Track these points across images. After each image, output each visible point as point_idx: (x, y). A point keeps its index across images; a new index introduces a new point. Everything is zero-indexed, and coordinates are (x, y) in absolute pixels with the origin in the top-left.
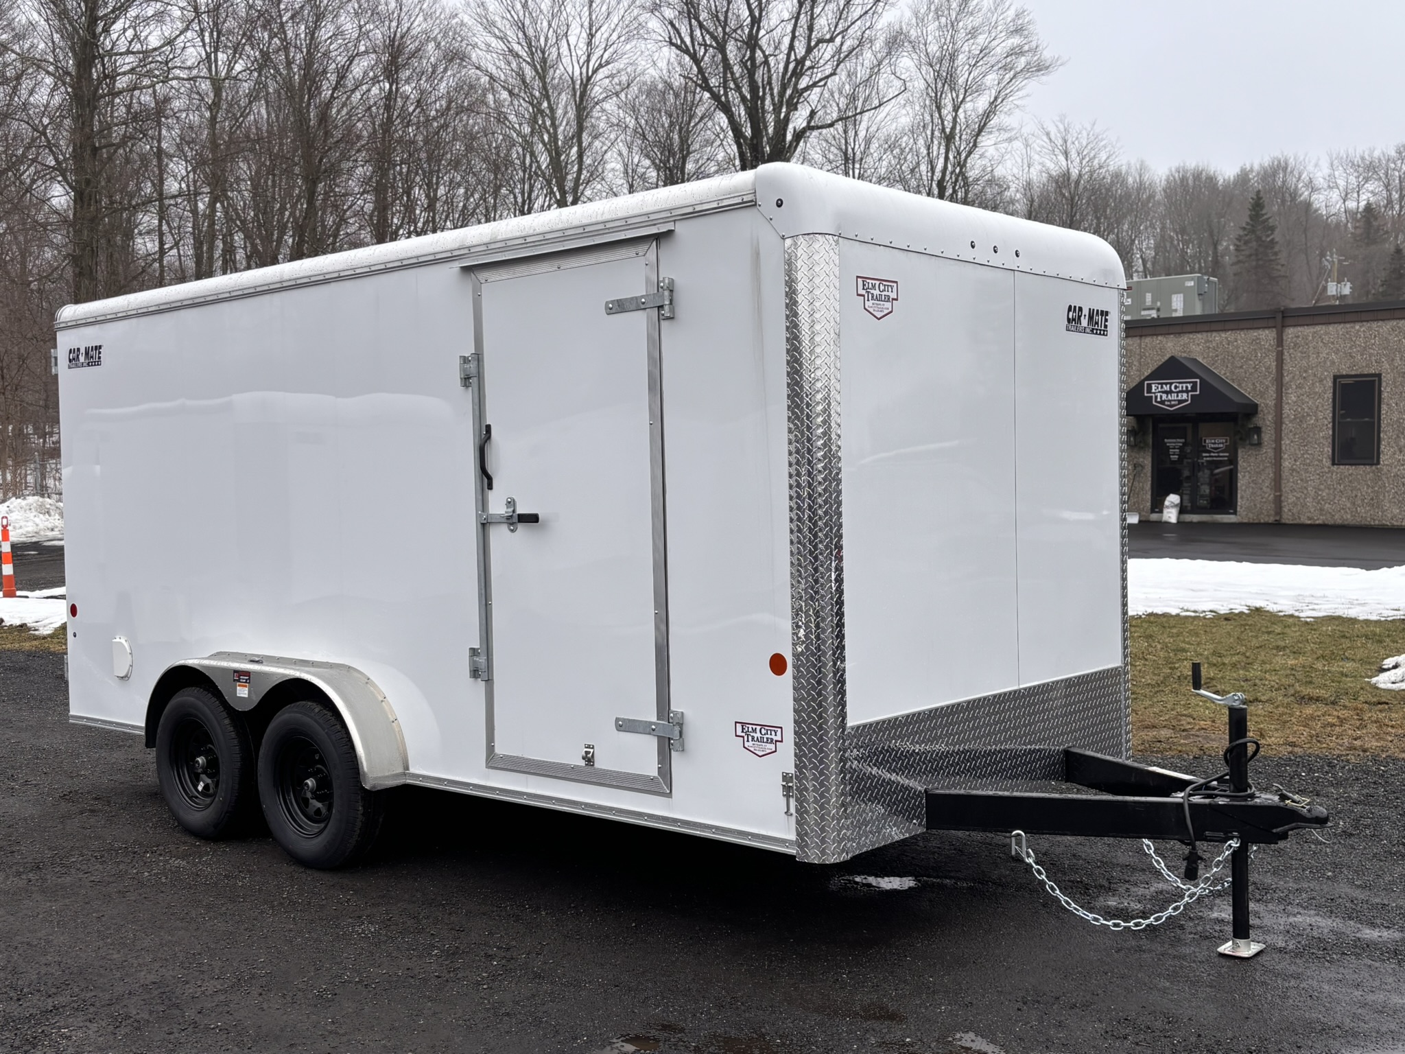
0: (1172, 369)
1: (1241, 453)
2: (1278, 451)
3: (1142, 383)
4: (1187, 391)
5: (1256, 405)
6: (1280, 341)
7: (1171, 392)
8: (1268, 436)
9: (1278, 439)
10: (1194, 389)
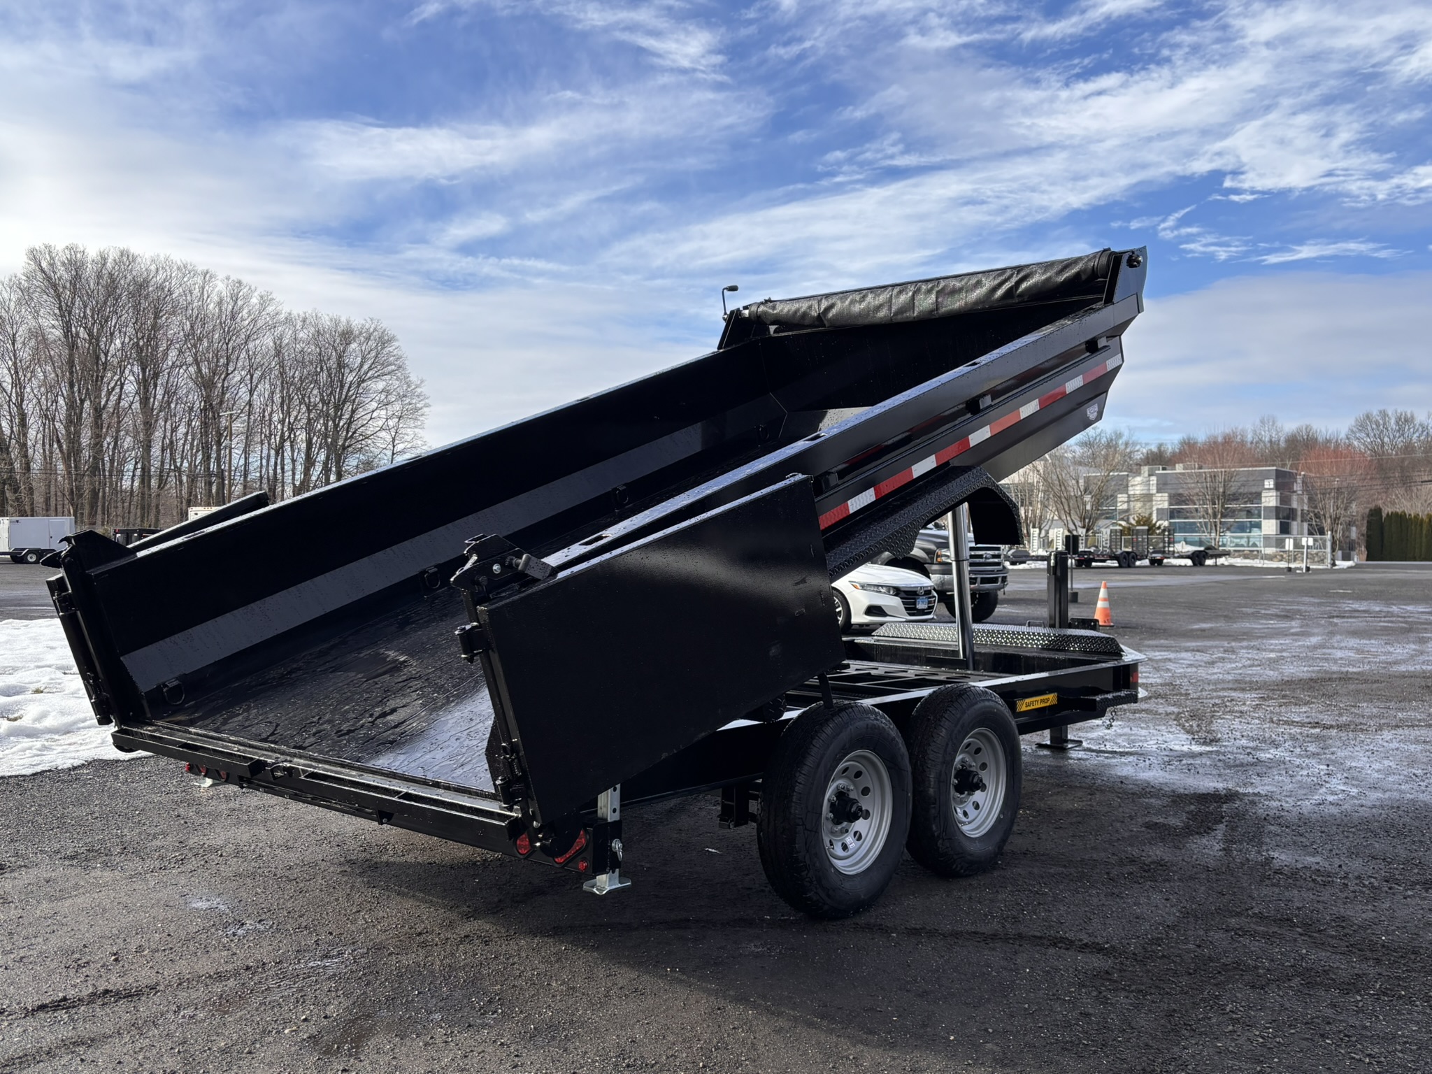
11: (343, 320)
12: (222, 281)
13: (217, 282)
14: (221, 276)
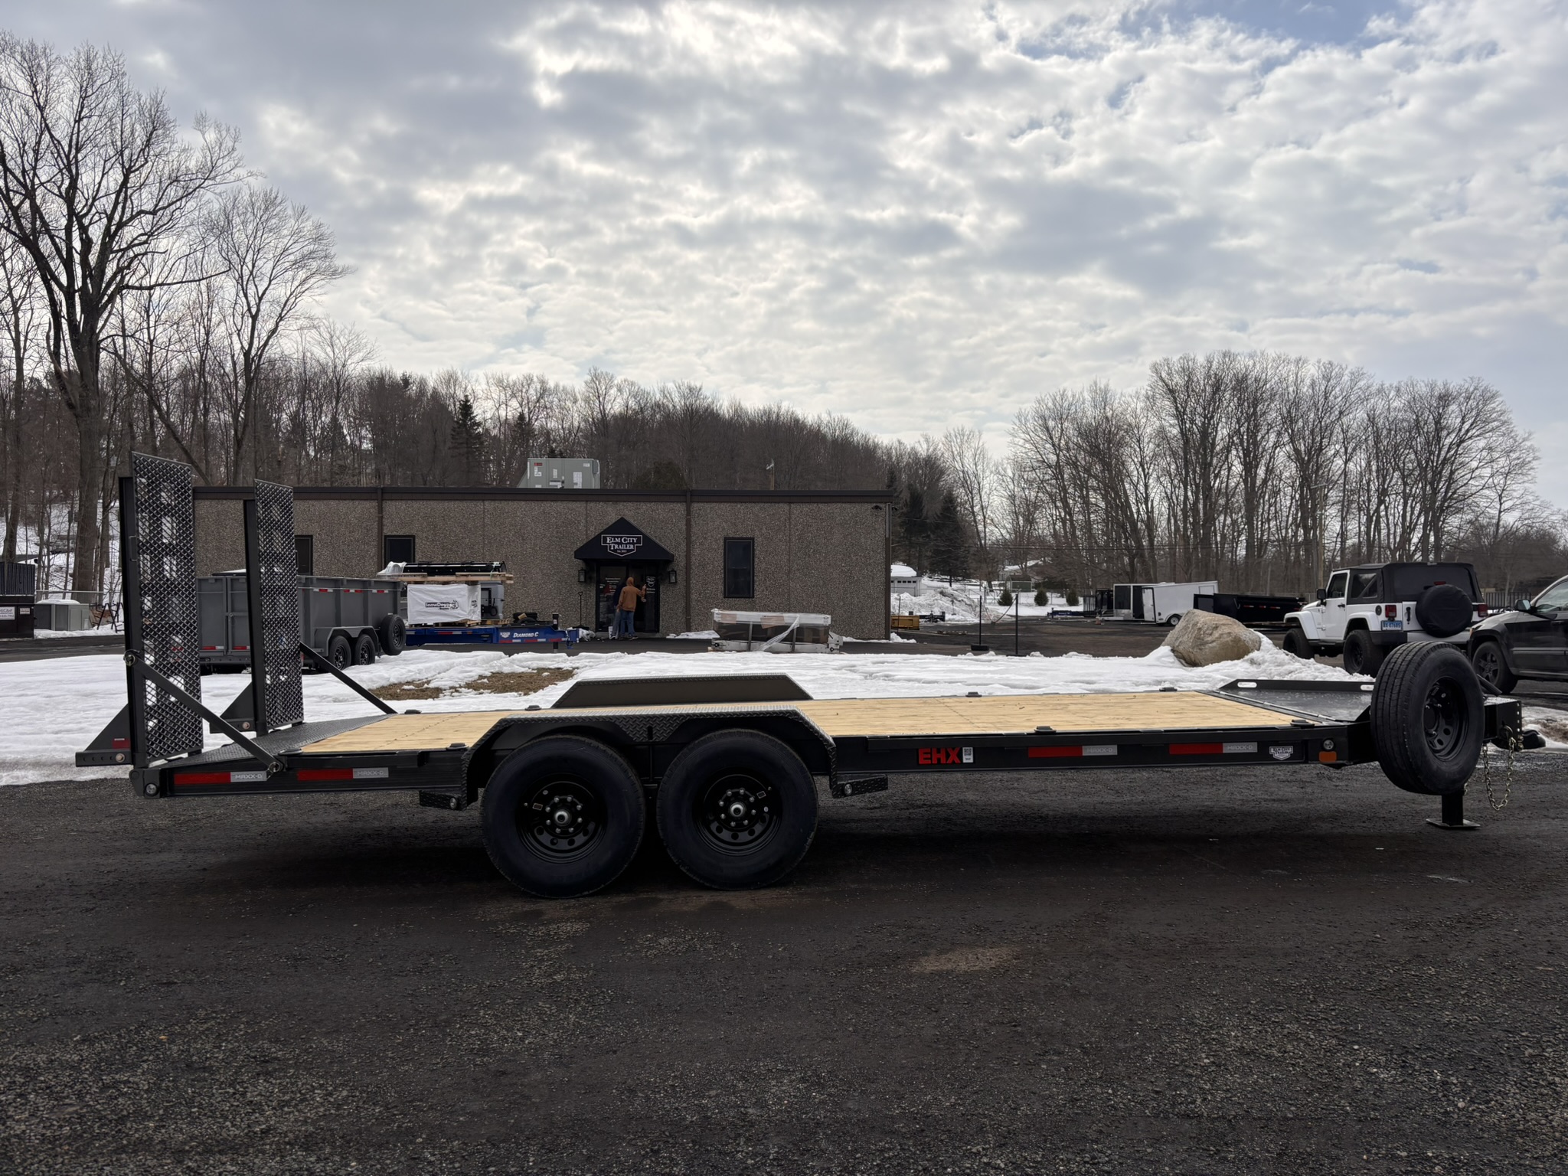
0: (622, 527)
1: (662, 588)
2: (688, 587)
3: (600, 535)
4: (633, 543)
5: (673, 556)
6: (689, 512)
7: (621, 543)
8: (681, 578)
9: (688, 580)
10: (638, 542)
11: (1440, 384)
12: (1314, 365)
13: (1310, 366)
14: (1313, 360)
